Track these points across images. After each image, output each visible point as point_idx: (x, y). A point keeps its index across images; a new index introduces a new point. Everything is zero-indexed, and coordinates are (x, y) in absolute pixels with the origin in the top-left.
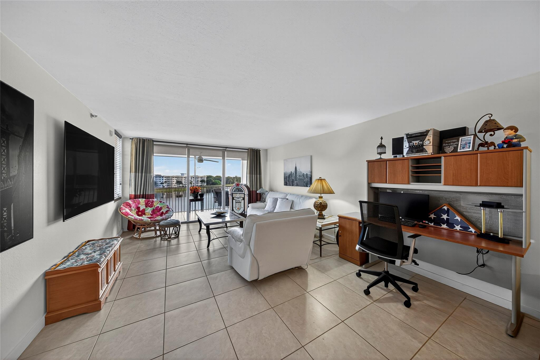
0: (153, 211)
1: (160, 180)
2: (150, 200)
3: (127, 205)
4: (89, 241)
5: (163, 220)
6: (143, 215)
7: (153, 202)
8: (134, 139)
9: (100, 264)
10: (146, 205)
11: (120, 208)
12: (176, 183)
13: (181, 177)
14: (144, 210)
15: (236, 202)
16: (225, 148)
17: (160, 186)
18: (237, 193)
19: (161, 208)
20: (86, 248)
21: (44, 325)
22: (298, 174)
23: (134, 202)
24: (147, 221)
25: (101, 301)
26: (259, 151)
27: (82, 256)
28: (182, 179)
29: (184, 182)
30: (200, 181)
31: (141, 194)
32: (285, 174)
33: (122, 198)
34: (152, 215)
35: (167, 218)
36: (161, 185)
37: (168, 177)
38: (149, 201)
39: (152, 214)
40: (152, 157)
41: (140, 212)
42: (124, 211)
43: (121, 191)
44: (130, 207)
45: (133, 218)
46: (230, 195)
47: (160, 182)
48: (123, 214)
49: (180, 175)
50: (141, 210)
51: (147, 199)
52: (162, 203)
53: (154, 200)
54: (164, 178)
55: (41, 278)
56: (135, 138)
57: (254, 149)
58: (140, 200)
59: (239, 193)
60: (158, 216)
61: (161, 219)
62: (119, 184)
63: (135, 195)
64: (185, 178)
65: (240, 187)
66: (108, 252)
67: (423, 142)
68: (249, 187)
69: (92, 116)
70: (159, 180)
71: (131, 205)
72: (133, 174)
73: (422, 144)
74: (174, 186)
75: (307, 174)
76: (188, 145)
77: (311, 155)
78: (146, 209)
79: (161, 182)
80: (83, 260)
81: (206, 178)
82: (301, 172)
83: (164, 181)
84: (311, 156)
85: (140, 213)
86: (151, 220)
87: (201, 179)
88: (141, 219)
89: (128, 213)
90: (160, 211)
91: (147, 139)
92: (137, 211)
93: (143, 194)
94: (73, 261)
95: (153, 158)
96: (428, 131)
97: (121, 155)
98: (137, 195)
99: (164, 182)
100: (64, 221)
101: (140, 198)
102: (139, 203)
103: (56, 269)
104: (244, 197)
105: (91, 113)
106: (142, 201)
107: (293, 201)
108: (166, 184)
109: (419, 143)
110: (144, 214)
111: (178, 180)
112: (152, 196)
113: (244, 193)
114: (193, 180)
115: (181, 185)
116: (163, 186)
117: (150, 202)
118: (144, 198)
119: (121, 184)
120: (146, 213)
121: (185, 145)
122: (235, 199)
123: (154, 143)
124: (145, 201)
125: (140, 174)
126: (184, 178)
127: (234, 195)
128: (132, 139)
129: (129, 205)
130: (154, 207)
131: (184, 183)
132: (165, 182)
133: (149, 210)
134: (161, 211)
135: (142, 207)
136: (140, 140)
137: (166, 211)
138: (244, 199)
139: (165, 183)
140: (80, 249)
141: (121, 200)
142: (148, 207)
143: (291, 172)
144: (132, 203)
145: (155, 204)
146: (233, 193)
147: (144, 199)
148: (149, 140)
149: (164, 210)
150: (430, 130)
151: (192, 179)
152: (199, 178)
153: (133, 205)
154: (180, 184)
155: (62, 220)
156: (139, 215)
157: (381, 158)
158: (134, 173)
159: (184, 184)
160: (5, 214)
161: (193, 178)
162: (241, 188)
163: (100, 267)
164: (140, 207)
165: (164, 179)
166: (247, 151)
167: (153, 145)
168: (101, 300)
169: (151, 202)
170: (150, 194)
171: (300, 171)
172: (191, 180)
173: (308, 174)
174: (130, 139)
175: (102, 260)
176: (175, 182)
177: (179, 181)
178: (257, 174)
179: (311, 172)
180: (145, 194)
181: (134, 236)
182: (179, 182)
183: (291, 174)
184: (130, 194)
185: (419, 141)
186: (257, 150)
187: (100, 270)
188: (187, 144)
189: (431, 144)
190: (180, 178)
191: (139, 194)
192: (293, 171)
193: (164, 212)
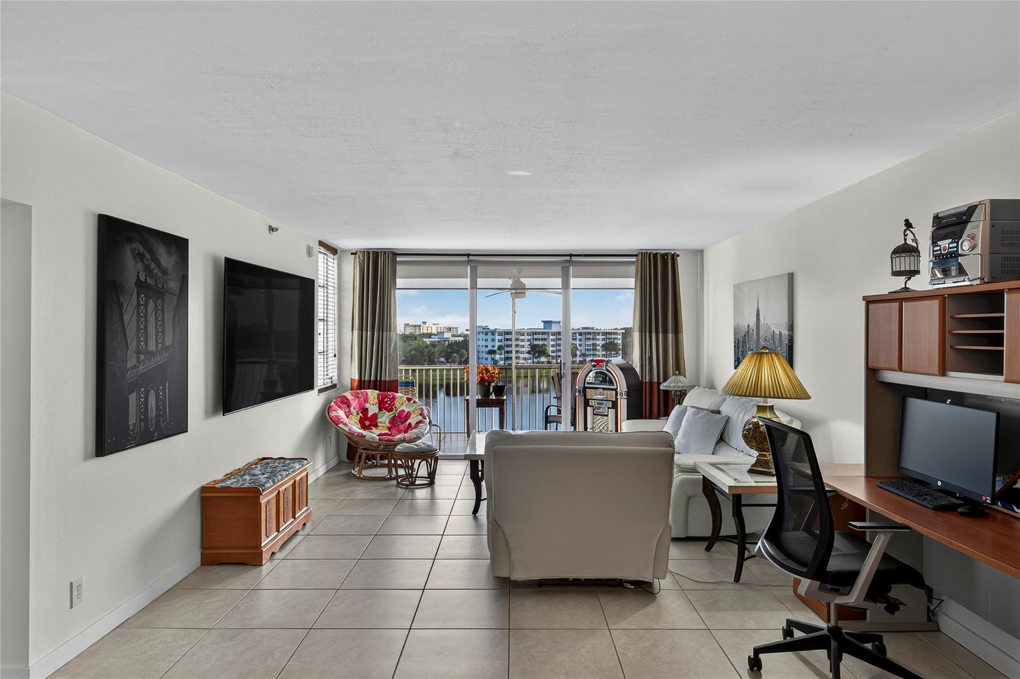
0: (393, 421)
1: (486, 340)
2: (389, 393)
3: (343, 402)
4: (264, 459)
5: (404, 440)
6: (373, 428)
7: (394, 398)
8: (358, 253)
9: (263, 490)
10: (379, 405)
11: (330, 407)
12: (529, 353)
13: (543, 333)
14: (375, 416)
15: (594, 414)
16: (568, 258)
17: (486, 359)
18: (597, 388)
19: (408, 415)
20: (256, 468)
21: (200, 565)
22: (761, 333)
23: (356, 396)
24: (371, 440)
25: (262, 551)
26: (674, 257)
27: (247, 477)
28: (545, 339)
29: (552, 349)
30: (603, 346)
31: (372, 379)
32: (736, 332)
33: (338, 387)
34: (389, 429)
35: (414, 438)
36: (490, 355)
37: (507, 334)
38: (386, 397)
39: (391, 427)
40: (392, 294)
41: (367, 421)
42: (333, 414)
43: (336, 370)
44: (349, 406)
45: (347, 429)
46: (579, 391)
47: (486, 346)
48: (331, 419)
49: (542, 326)
50: (369, 416)
51: (383, 391)
52: (412, 402)
53: (396, 394)
54: (497, 334)
55: (197, 494)
56: (361, 252)
57: (654, 252)
58: (369, 391)
59: (604, 389)
60: (400, 432)
61: (401, 438)
62: (333, 355)
63: (360, 381)
64: (554, 337)
65: (604, 368)
66: (280, 477)
67: (957, 243)
68: (638, 370)
69: (272, 229)
70: (484, 343)
71: (349, 403)
72: (356, 332)
73: (956, 249)
74: (524, 362)
75: (780, 334)
76: (471, 258)
77: (791, 271)
78: (379, 417)
79: (487, 350)
80: (246, 481)
81: (620, 337)
82: (768, 328)
83: (497, 344)
84: (791, 277)
85: (367, 423)
86: (379, 440)
87: (603, 340)
88: (362, 434)
89: (339, 419)
90: (406, 421)
91: (381, 252)
92: (361, 416)
93: (376, 381)
94: (235, 480)
95: (394, 294)
96: (972, 209)
97: (336, 291)
98: (365, 380)
99: (496, 348)
100: (224, 415)
101: (369, 389)
102: (366, 401)
103: (215, 486)
104: (617, 399)
105: (270, 224)
106: (373, 394)
107: (729, 417)
108: (503, 356)
109: (951, 246)
110: (376, 426)
111: (535, 343)
112: (392, 386)
113: (615, 387)
114: (580, 343)
115: (543, 359)
116: (493, 359)
117: (388, 398)
118: (378, 388)
119: (335, 356)
120: (379, 424)
121: (465, 258)
122: (590, 405)
123: (397, 259)
124: (379, 395)
125: (368, 332)
126: (553, 334)
127: (590, 394)
128: (355, 254)
129: (345, 402)
130: (396, 411)
131: (553, 352)
132: (500, 348)
133: (385, 418)
134: (407, 423)
135: (373, 409)
136: (369, 253)
137: (415, 422)
138: (615, 405)
139: (498, 351)
140: (248, 468)
141: (337, 390)
142: (384, 411)
143: (748, 325)
144: (353, 398)
145: (397, 404)
146: (586, 385)
147: (378, 392)
148: (385, 253)
149: (412, 420)
150: (977, 205)
151: (576, 339)
152: (598, 337)
153: (354, 404)
154: (539, 356)
155: (222, 415)
156: (364, 427)
157: (906, 288)
158: (359, 330)
159: (553, 358)
160: (161, 394)
161: (578, 337)
162: (607, 373)
163: (262, 495)
164: (367, 409)
165: (497, 337)
166: (634, 259)
167: (394, 263)
168: (262, 549)
169: (390, 399)
170: (388, 381)
171: (767, 324)
172: (574, 342)
173: (783, 333)
174: (352, 254)
175: (267, 485)
176: (527, 349)
177: (536, 346)
178: (665, 332)
179: (791, 327)
180: (378, 379)
181: (353, 472)
182: (537, 351)
183: (748, 332)
184: (351, 379)
185: (950, 240)
186: (667, 254)
187: (263, 501)
188: (468, 255)
189: (979, 250)
190: (540, 336)
191: (368, 379)
192: (752, 322)
193: (413, 425)
